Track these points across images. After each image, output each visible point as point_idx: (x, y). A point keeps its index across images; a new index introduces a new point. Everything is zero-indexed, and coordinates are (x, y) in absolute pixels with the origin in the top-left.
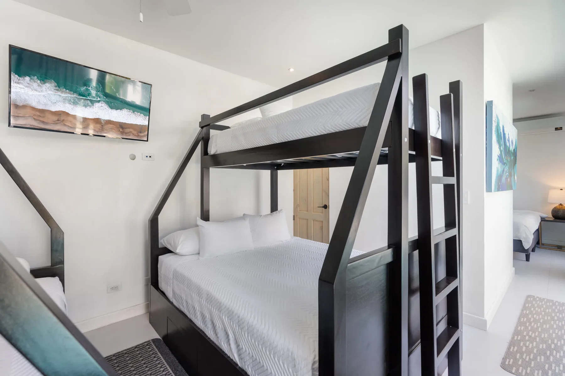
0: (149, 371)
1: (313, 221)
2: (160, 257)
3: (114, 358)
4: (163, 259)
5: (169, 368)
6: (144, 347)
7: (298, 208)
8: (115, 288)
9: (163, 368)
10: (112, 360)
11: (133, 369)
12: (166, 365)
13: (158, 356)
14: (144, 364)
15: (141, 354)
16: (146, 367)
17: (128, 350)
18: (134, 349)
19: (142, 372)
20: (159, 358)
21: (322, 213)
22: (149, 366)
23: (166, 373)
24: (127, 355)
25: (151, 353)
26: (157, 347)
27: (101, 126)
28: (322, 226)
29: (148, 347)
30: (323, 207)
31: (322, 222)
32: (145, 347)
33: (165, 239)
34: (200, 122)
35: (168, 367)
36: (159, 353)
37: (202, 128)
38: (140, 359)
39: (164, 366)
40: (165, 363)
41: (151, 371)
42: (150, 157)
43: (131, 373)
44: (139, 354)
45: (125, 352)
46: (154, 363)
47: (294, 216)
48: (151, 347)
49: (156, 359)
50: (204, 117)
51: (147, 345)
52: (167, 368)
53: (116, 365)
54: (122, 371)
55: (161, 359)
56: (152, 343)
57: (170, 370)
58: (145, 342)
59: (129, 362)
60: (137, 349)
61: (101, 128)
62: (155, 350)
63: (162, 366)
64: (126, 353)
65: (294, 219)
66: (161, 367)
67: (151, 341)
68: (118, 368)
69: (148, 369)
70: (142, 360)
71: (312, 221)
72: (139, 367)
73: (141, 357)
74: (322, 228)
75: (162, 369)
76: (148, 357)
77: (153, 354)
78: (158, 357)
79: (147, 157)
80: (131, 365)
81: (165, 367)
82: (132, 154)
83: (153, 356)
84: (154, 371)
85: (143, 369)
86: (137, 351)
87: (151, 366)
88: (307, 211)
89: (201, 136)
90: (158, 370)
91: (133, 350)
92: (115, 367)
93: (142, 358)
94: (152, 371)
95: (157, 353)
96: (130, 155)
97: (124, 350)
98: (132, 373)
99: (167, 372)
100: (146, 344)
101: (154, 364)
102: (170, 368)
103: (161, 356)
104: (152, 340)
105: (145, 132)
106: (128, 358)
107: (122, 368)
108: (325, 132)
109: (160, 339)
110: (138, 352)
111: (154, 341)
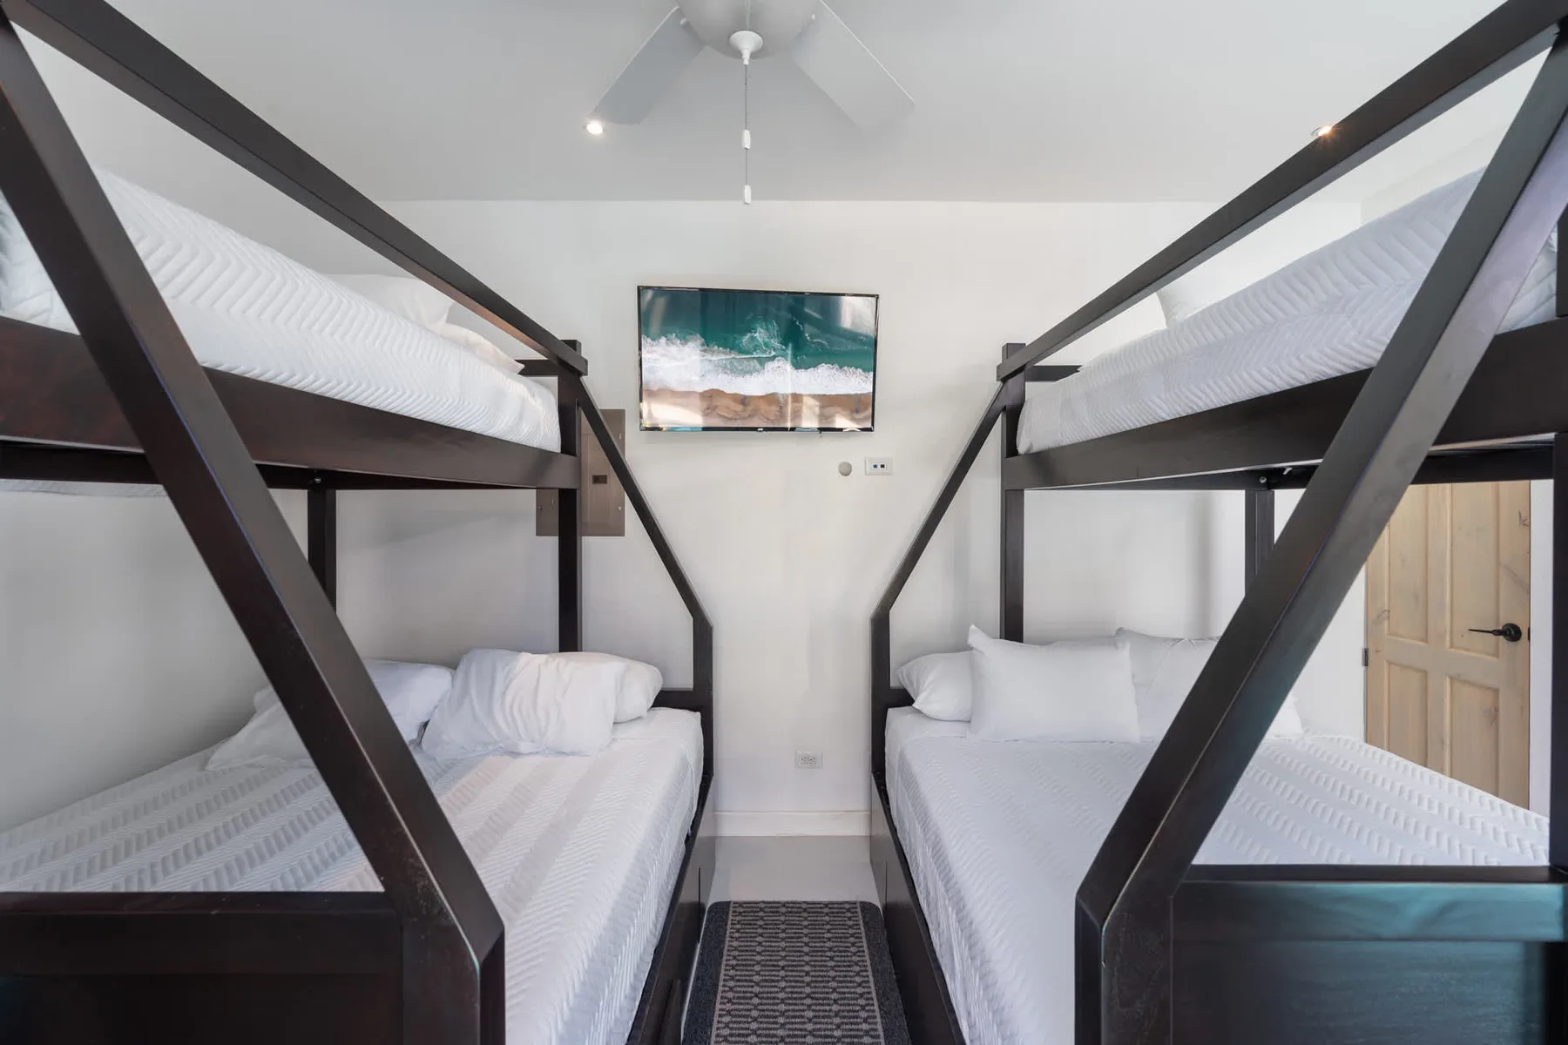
0: (833, 969)
1: (1452, 678)
2: (891, 711)
3: (783, 910)
4: (895, 716)
5: (872, 984)
6: (841, 913)
7: (1386, 624)
8: (809, 761)
9: (861, 979)
10: (777, 912)
11: (806, 949)
12: (870, 973)
13: (860, 944)
14: (830, 949)
15: (832, 925)
16: (832, 958)
17: (811, 906)
18: (821, 908)
19: (820, 966)
20: (859, 951)
21: (1496, 654)
22: (836, 959)
23: (864, 993)
24: (806, 915)
25: (851, 931)
26: (866, 923)
27: (778, 409)
28: (1497, 710)
29: (849, 915)
30: (1497, 633)
31: (1496, 691)
32: (844, 913)
33: (904, 669)
34: (998, 367)
35: (871, 979)
36: (864, 940)
37: (1004, 380)
38: (825, 935)
39: (865, 974)
40: (869, 968)
41: (837, 971)
42: (883, 466)
43: (800, 956)
44: (828, 923)
45: (804, 906)
46: (847, 956)
47: (1366, 652)
48: (854, 919)
49: (853, 949)
50: (1010, 349)
51: (848, 910)
52: (868, 982)
53: (783, 927)
54: (788, 944)
55: (864, 956)
56: (859, 910)
57: (873, 989)
58: (847, 902)
59: (805, 931)
60: (826, 910)
61: (778, 413)
62: (859, 929)
63: (862, 971)
64: (805, 910)
65: (1366, 663)
66: (858, 974)
67: (858, 905)
68: (784, 935)
69: (833, 964)
70: (829, 939)
71: (1448, 680)
72: (818, 951)
73: (829, 931)
74: (1494, 715)
75: (858, 979)
76: (840, 938)
77: (852, 935)
78: (859, 947)
79: (875, 466)
80: (806, 940)
81: (866, 979)
82: (844, 463)
83: (852, 940)
84: (842, 974)
85: (824, 958)
86: (827, 914)
87: (841, 961)
88: (1425, 640)
89: (1000, 405)
90: (850, 976)
91: (820, 910)
92: (778, 929)
93: (829, 935)
94: (838, 974)
95: (861, 938)
96: (840, 466)
97: (804, 902)
98: (801, 958)
99: (866, 990)
100: (847, 906)
101: (846, 959)
102: (875, 985)
103: (866, 949)
104: (861, 902)
105: (866, 409)
106: (805, 923)
107: (789, 938)
108: (1305, 379)
109: (877, 908)
110: (827, 918)
111: (867, 907)
